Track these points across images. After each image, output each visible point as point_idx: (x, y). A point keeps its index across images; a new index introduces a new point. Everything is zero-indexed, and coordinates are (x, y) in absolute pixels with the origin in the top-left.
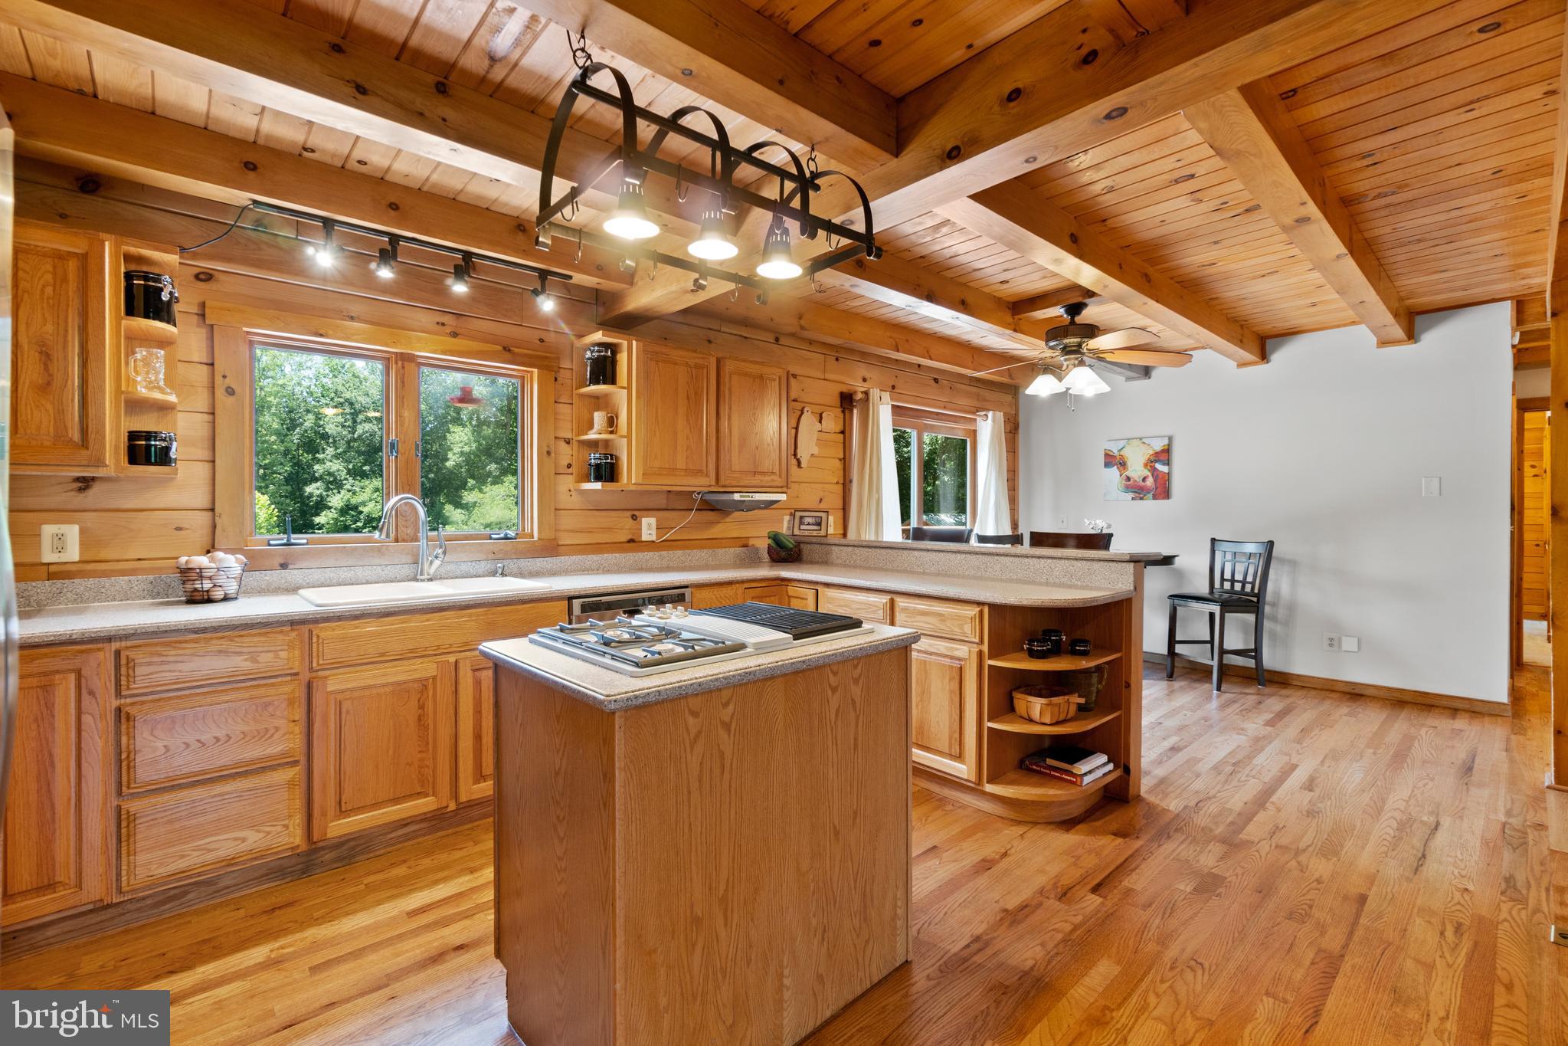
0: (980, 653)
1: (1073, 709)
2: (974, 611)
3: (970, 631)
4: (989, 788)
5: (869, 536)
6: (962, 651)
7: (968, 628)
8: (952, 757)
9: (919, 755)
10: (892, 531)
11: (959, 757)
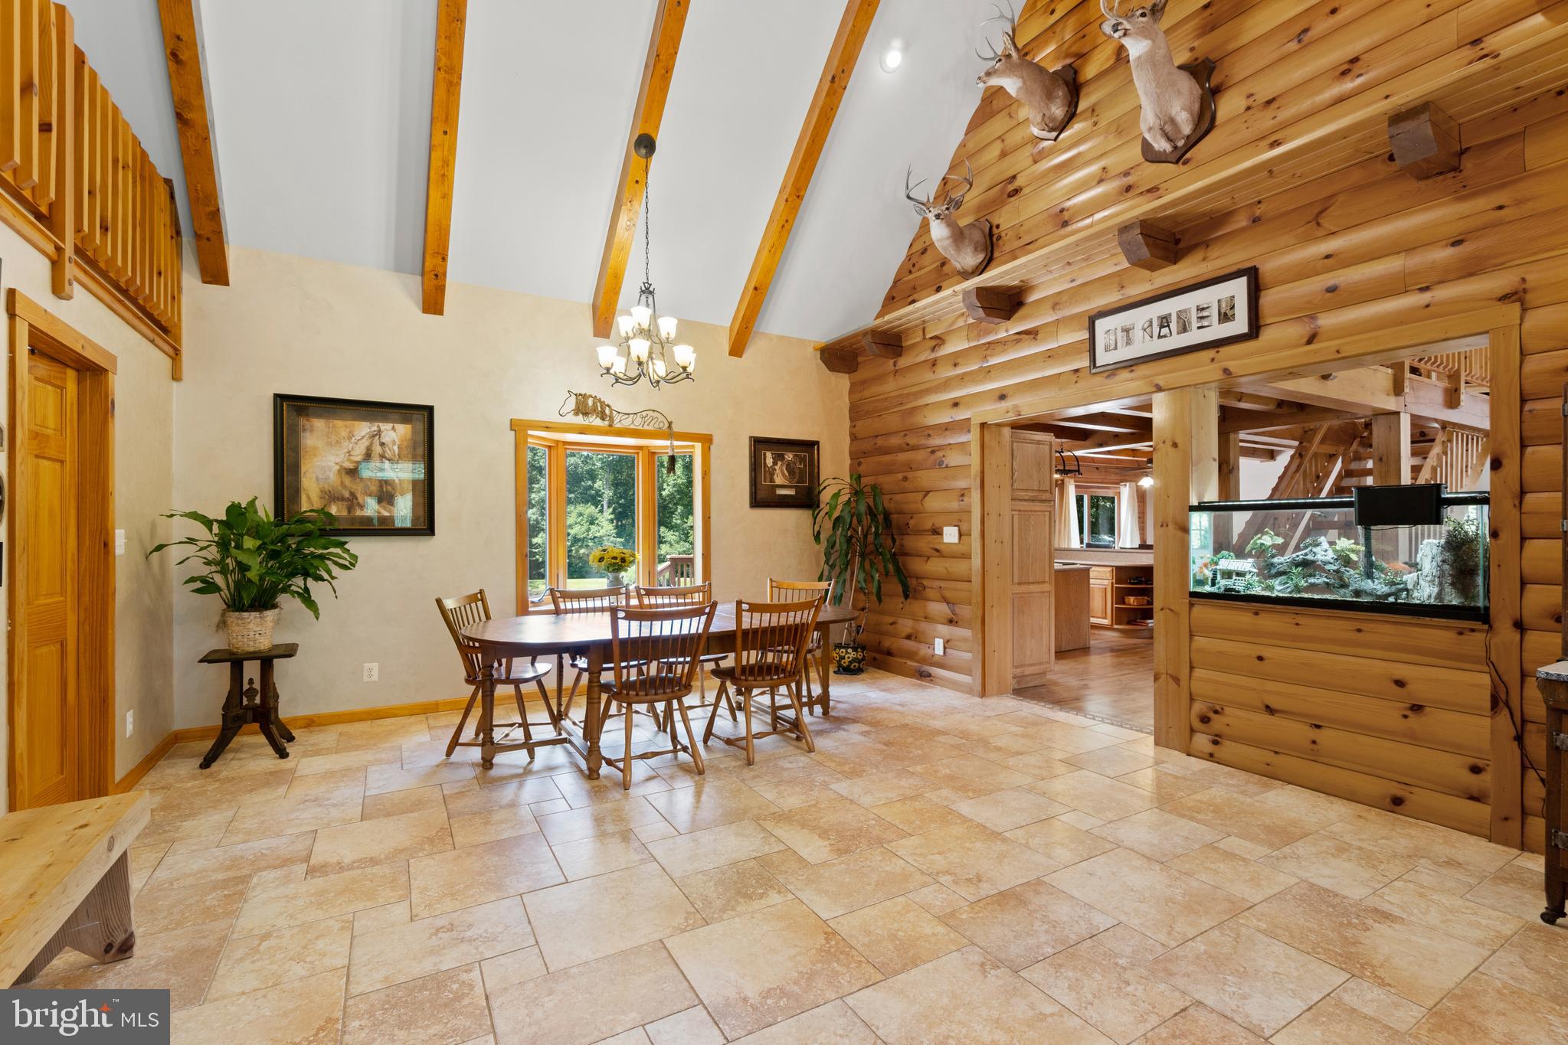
0: (1112, 583)
1: (1145, 602)
2: (1110, 569)
3: (1109, 576)
4: (1115, 626)
5: (1064, 546)
6: (1106, 582)
7: (1108, 575)
8: (1102, 618)
9: (1092, 620)
10: (1075, 543)
11: (1105, 618)
